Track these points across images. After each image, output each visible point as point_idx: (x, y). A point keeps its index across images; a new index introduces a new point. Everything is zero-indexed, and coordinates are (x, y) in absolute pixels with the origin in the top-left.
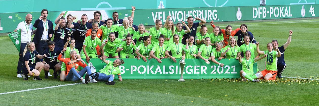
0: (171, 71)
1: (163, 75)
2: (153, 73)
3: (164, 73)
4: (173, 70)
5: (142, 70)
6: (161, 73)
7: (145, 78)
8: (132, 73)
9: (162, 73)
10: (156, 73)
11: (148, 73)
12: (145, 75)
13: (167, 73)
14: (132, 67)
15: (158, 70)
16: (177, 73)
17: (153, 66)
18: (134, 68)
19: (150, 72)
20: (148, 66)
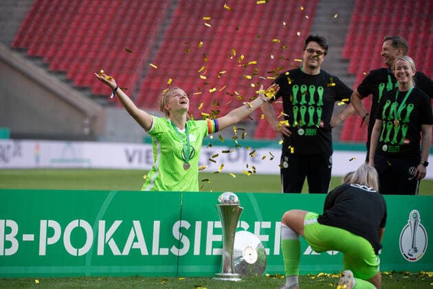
0: (180, 245)
1: (151, 259)
2: (116, 251)
3: (155, 252)
4: (186, 241)
5: (78, 238)
6: (145, 252)
7: (88, 270)
8: (42, 252)
9: (147, 254)
10: (126, 252)
11: (101, 252)
12: (88, 261)
13: (165, 252)
14: (43, 223)
15: (136, 240)
16: (197, 252)
17: (117, 224)
18: (50, 232)
19: (107, 247)
20: (102, 224)
